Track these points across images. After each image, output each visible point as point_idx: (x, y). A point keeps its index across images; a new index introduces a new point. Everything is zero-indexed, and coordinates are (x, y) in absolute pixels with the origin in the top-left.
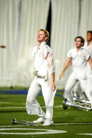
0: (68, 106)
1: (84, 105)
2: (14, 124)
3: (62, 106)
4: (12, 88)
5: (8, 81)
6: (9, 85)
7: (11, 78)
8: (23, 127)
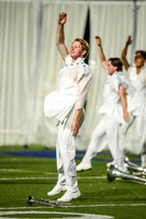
0: (115, 176)
1: (140, 176)
2: (30, 204)
3: (105, 177)
4: (26, 147)
5: (21, 136)
6: (21, 142)
7: (25, 132)
8: (44, 210)
